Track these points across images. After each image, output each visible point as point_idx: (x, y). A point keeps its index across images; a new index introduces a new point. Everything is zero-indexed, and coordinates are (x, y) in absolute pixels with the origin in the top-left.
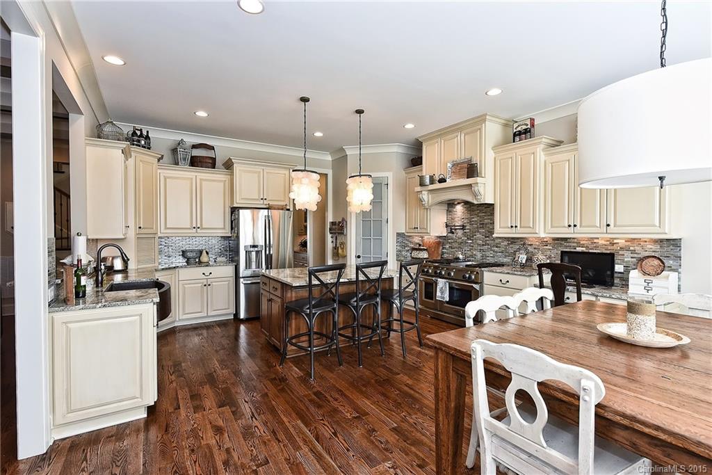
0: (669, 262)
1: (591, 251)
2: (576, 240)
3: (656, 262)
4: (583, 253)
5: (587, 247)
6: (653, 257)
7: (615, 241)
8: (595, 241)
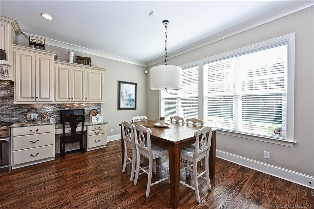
0: (98, 111)
1: (72, 109)
2: (65, 105)
3: (95, 111)
4: (68, 110)
5: (70, 108)
6: (94, 110)
7: (82, 105)
8: (74, 105)
